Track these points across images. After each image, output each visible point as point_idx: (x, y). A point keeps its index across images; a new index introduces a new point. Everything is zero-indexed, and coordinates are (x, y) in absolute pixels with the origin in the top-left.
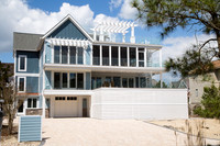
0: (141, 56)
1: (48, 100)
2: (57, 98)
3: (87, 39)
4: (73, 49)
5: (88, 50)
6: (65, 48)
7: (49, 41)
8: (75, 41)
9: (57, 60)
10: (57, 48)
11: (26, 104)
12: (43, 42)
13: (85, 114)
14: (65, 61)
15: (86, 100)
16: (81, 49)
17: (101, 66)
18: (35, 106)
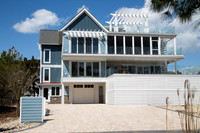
0: (155, 45)
1: (67, 88)
2: (75, 86)
3: (101, 30)
4: (89, 40)
5: (103, 40)
6: (81, 39)
7: (66, 33)
8: (90, 33)
9: (74, 51)
10: (74, 40)
11: (50, 92)
12: (61, 34)
13: (102, 100)
14: (81, 51)
15: (102, 88)
16: (96, 40)
17: (115, 54)
18: (58, 94)
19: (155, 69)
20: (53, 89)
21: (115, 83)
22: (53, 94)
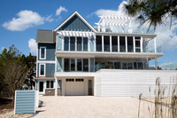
0: (138, 44)
1: (60, 81)
2: (67, 80)
3: (91, 30)
4: (79, 39)
5: (92, 39)
6: (73, 38)
7: (60, 33)
8: (80, 33)
9: (66, 49)
10: (66, 39)
11: (45, 85)
12: (55, 34)
13: (91, 93)
14: (73, 49)
15: (91, 81)
16: (86, 39)
17: (103, 52)
18: (52, 87)
19: (138, 65)
20: (48, 82)
21: (102, 77)
22: (48, 87)
